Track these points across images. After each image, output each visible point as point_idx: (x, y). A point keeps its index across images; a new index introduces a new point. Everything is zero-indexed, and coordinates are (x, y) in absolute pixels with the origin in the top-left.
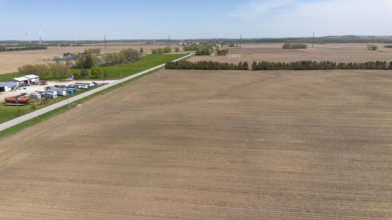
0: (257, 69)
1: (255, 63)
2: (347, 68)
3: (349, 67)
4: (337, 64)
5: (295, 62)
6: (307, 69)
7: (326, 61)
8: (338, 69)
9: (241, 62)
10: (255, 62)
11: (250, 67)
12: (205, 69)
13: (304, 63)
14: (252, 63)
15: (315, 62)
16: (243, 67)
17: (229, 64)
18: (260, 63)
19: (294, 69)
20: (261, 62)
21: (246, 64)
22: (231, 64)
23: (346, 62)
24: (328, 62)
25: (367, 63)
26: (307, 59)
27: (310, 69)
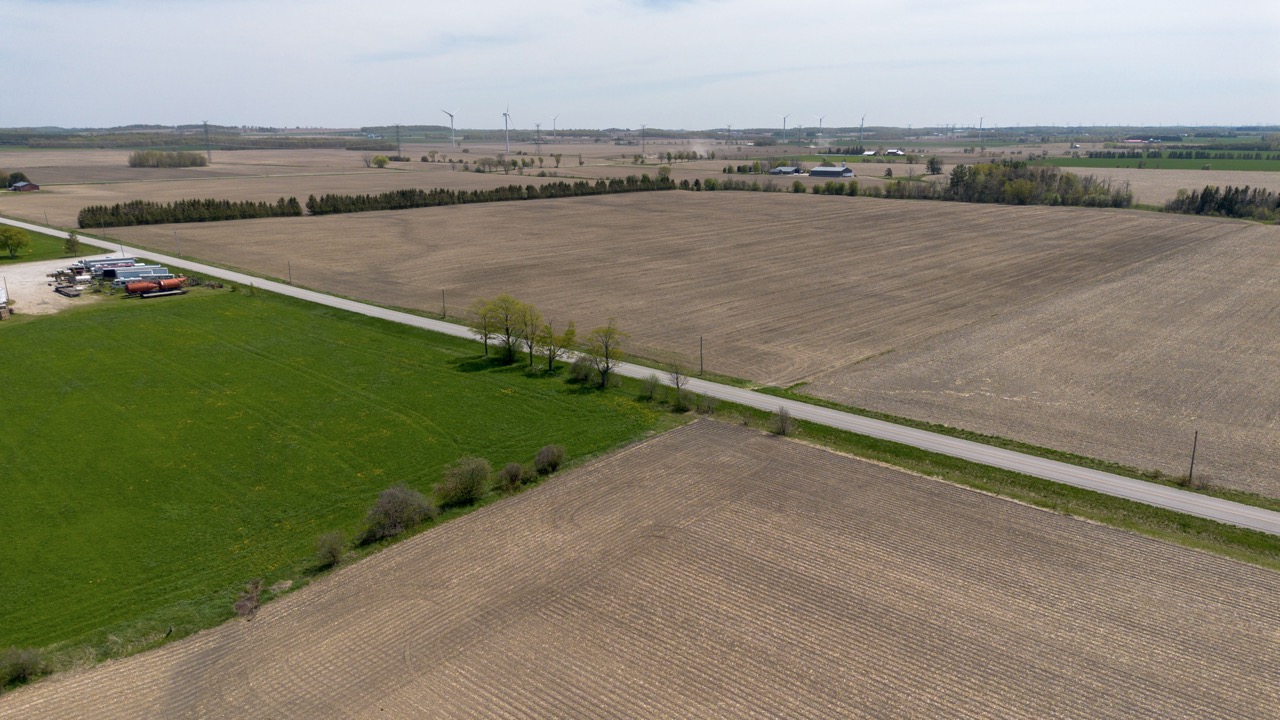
0: (322, 213)
1: (312, 199)
2: (472, 201)
3: (475, 199)
4: (456, 194)
5: (388, 193)
6: (412, 206)
7: (438, 190)
8: (460, 203)
9: (282, 199)
10: (312, 196)
11: (304, 209)
12: (202, 220)
13: (403, 194)
14: (307, 200)
15: (421, 192)
16: (289, 209)
17: (257, 204)
18: (322, 199)
19: (392, 208)
20: (325, 197)
21: (293, 201)
22: (260, 203)
23: (470, 190)
24: (442, 191)
25: (497, 191)
26: (407, 187)
27: (418, 206)
